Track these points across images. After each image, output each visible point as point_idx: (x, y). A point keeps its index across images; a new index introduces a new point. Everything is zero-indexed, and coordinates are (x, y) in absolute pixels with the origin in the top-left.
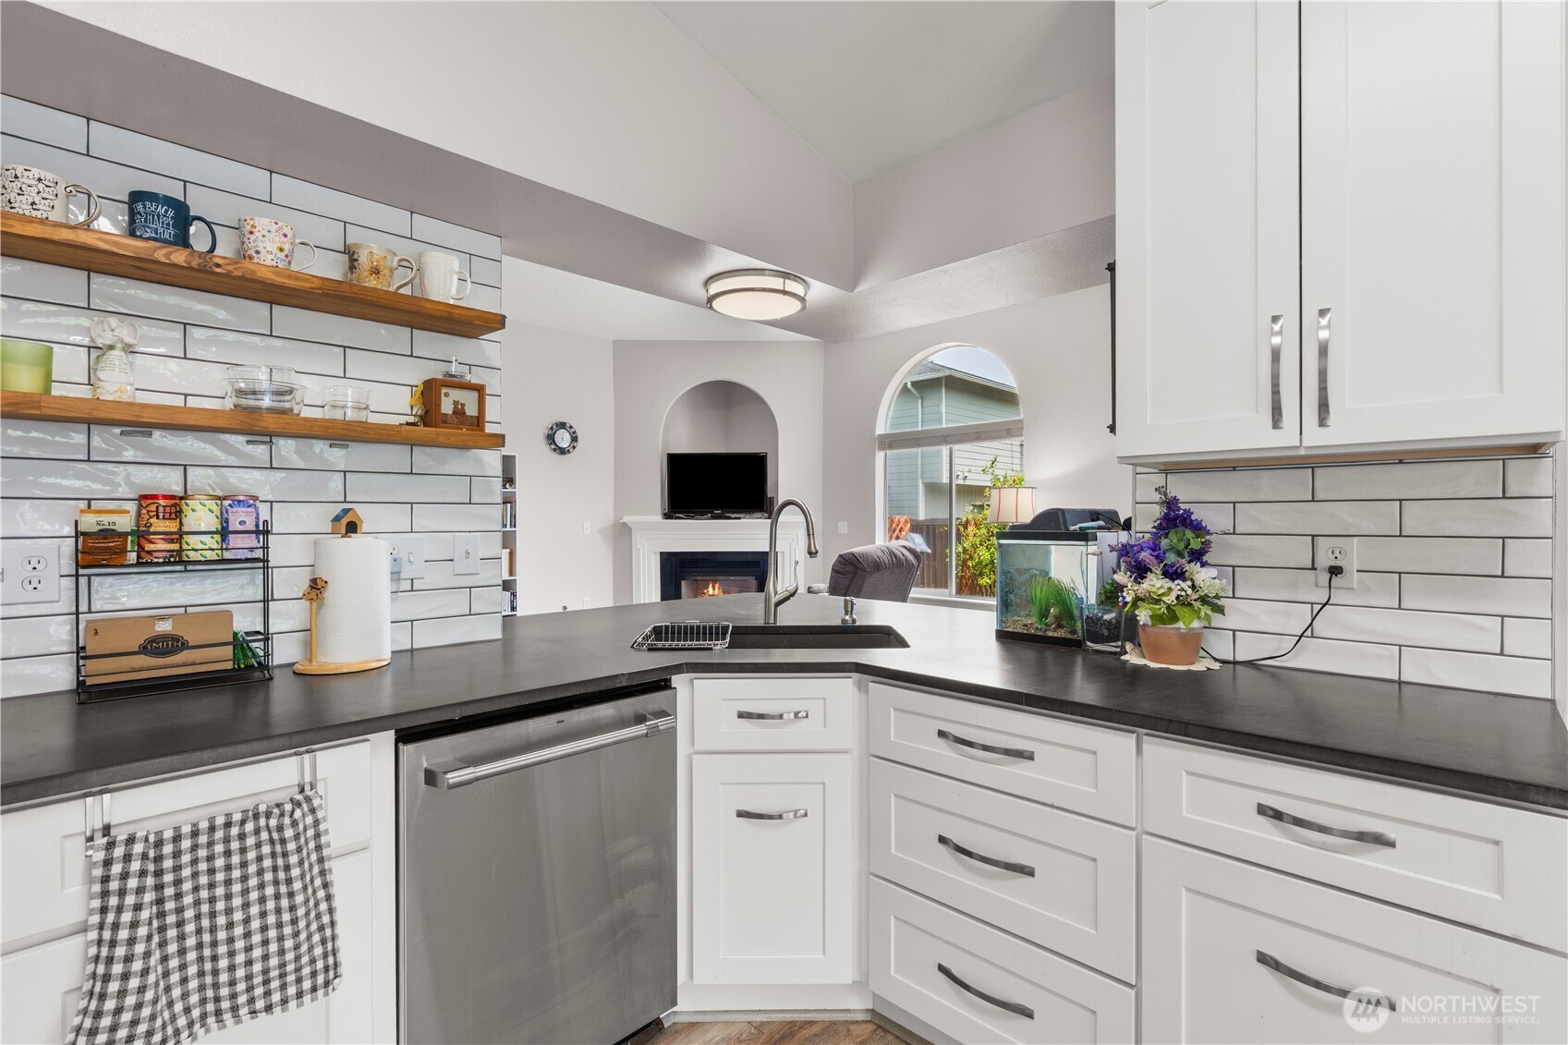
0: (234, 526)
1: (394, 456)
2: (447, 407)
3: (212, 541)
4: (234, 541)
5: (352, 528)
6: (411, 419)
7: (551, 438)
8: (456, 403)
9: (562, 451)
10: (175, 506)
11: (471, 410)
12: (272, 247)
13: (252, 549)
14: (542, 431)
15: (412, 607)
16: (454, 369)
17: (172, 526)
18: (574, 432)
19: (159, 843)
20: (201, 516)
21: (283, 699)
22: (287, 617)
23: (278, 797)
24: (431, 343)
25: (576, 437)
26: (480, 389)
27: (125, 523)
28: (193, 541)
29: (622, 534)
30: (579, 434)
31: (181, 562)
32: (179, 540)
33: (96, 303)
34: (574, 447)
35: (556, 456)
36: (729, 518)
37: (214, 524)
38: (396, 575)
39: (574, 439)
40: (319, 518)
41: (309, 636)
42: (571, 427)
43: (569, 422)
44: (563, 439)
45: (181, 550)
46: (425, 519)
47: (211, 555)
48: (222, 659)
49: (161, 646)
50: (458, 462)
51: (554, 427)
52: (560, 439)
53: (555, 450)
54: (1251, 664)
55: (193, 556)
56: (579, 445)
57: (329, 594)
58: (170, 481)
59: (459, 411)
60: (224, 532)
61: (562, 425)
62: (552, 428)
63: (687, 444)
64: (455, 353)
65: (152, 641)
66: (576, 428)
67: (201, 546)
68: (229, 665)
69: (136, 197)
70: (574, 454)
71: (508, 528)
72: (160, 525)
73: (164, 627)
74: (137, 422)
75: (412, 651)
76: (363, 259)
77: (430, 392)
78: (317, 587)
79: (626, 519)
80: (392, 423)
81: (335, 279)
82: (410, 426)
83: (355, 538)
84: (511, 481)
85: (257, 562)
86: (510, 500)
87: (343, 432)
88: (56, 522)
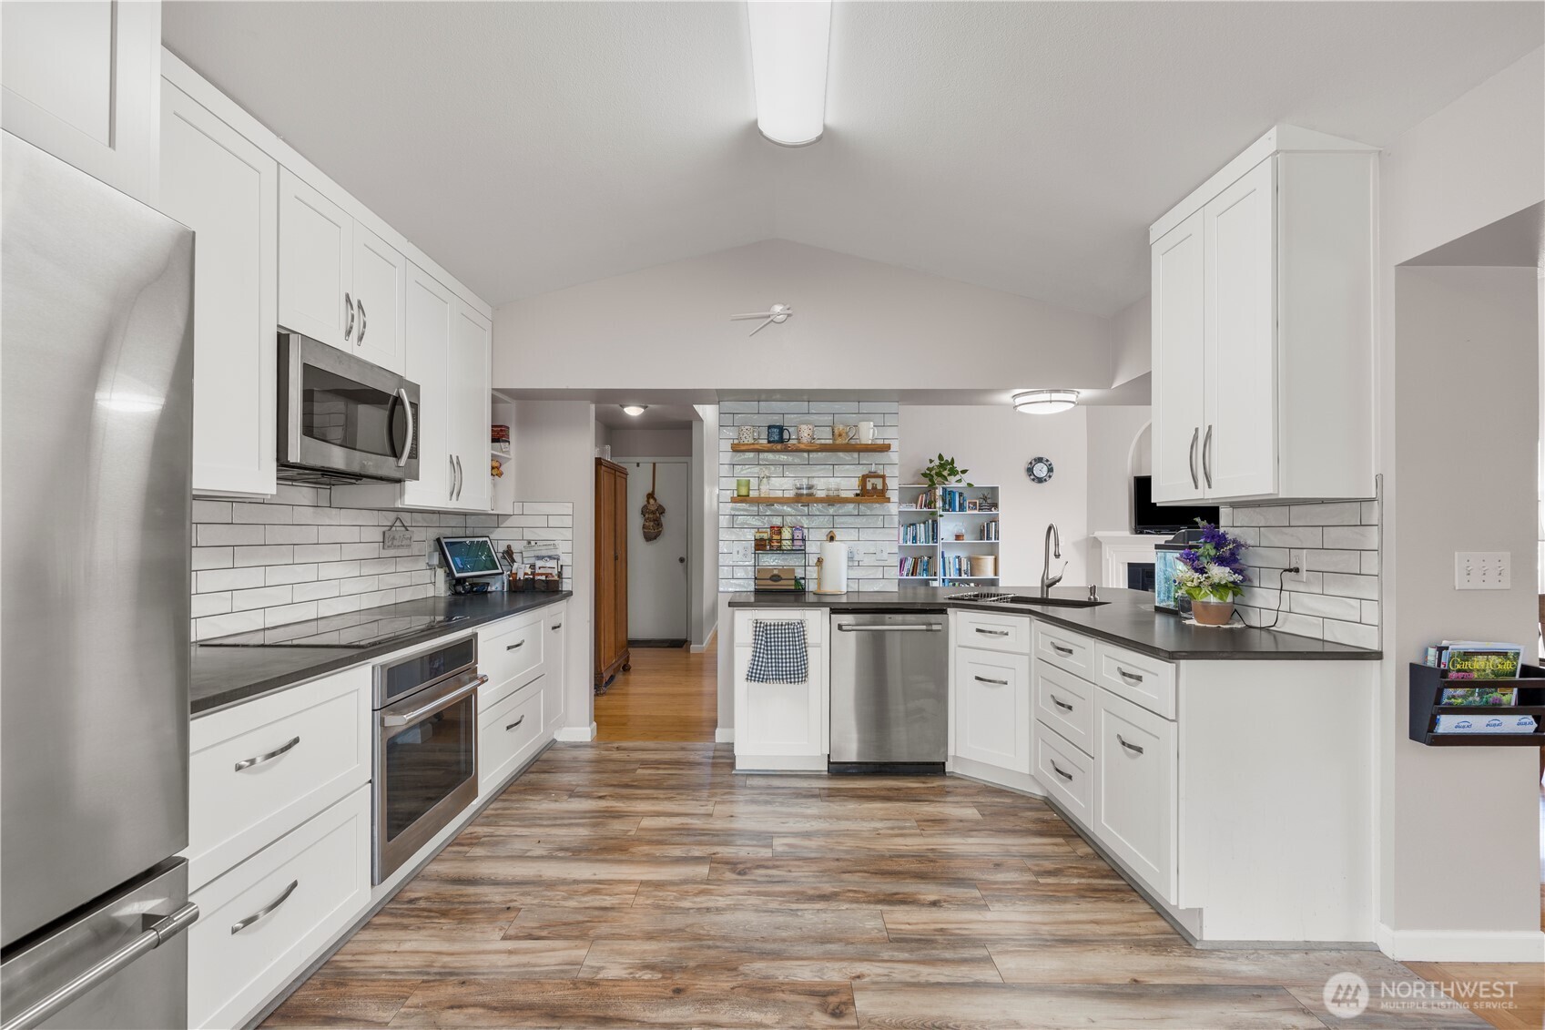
0: (796, 538)
1: (850, 507)
2: (869, 487)
3: (789, 543)
4: (796, 543)
5: (832, 539)
6: (858, 492)
7: (1030, 471)
8: (874, 484)
9: (1040, 480)
10: (778, 530)
11: (880, 487)
12: (806, 435)
13: (801, 546)
14: (1025, 465)
15: (856, 573)
16: (873, 468)
17: (778, 537)
18: (1050, 465)
20: (786, 534)
21: (811, 598)
22: (812, 572)
24: (866, 458)
25: (1052, 468)
26: (883, 477)
27: (765, 536)
28: (784, 542)
29: (1094, 545)
30: (1054, 466)
31: (781, 550)
32: (780, 542)
33: (761, 462)
34: (1050, 477)
35: (1035, 485)
37: (790, 537)
38: (851, 559)
39: (1050, 470)
40: (822, 534)
41: (819, 580)
42: (1047, 461)
43: (1046, 456)
44: (1041, 470)
45: (781, 546)
46: (865, 535)
47: (789, 548)
48: (791, 585)
49: (776, 578)
50: (877, 508)
51: (1033, 462)
52: (1038, 471)
53: (1033, 480)
55: (784, 548)
56: (1054, 475)
57: (824, 564)
58: (777, 521)
59: (874, 488)
60: (793, 540)
61: (1040, 460)
62: (1031, 463)
64: (872, 462)
65: (773, 576)
66: (1052, 461)
67: (786, 544)
68: (793, 588)
69: (770, 427)
70: (1050, 482)
71: (993, 541)
72: (775, 537)
73: (776, 572)
74: (770, 502)
75: (858, 592)
76: (836, 431)
77: (864, 479)
78: (820, 561)
79: (1098, 534)
80: (850, 495)
81: (831, 442)
82: (857, 495)
83: (834, 543)
84: (995, 505)
85: (803, 551)
86: (995, 520)
87: (832, 500)
88: (750, 535)
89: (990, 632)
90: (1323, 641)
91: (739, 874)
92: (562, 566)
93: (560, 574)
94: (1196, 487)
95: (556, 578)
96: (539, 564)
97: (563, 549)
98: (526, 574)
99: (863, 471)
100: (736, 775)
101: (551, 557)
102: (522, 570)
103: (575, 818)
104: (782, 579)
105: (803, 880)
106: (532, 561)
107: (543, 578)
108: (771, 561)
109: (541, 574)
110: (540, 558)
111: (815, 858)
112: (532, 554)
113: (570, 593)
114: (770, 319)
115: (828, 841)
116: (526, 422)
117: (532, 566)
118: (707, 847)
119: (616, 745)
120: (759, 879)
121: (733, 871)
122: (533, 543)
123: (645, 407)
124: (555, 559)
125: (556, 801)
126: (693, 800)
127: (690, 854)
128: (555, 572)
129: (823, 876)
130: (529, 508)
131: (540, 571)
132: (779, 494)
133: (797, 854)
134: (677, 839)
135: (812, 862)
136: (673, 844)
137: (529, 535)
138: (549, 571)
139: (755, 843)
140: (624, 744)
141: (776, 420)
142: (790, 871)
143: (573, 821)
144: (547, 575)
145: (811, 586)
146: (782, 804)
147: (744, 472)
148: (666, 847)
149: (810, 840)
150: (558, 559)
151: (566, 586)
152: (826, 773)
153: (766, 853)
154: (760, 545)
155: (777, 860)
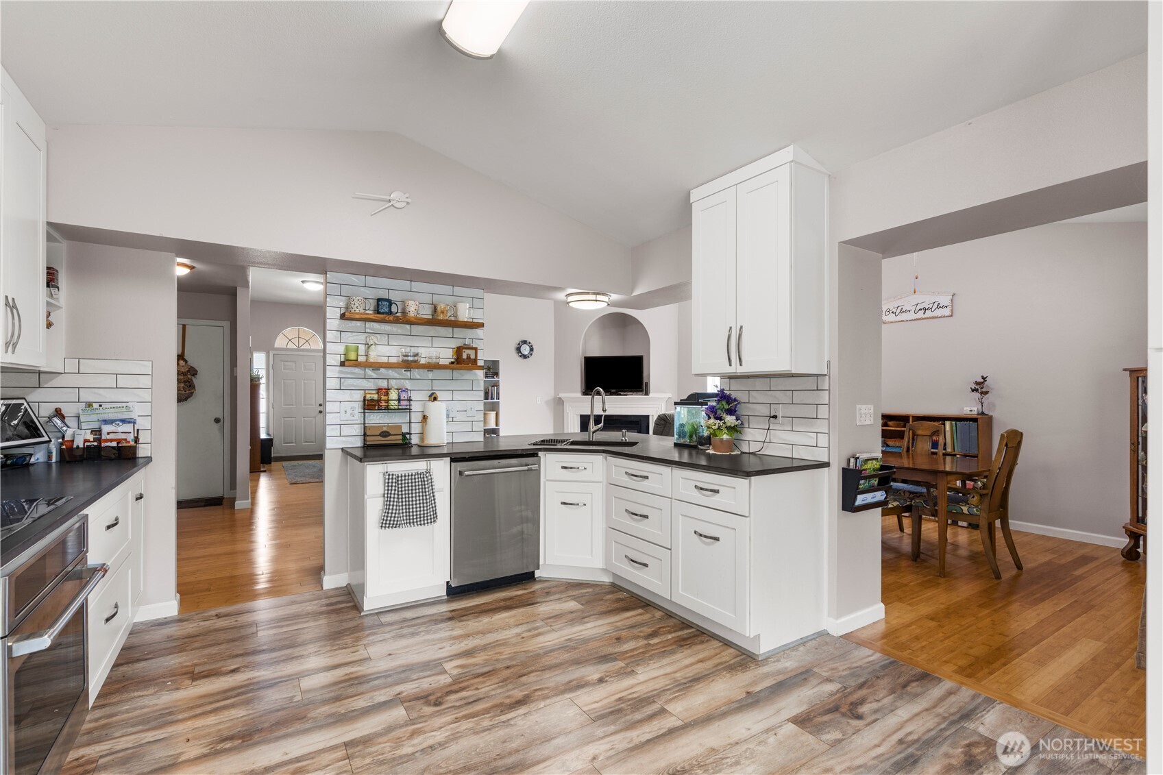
0: (402, 398)
1: (447, 374)
2: (464, 356)
3: (396, 403)
4: (402, 403)
5: (435, 399)
6: (453, 360)
7: (518, 349)
8: (467, 354)
9: (525, 357)
10: (387, 391)
11: (473, 357)
12: (412, 309)
13: (407, 406)
14: (514, 345)
15: (454, 427)
16: (467, 342)
17: (386, 398)
18: (532, 346)
19: (398, 477)
20: (393, 395)
21: (415, 451)
22: (416, 428)
24: (459, 332)
25: (533, 348)
26: (476, 349)
27: (376, 397)
28: (392, 403)
29: (559, 403)
30: (534, 346)
31: (388, 409)
32: (387, 403)
33: (368, 331)
34: (531, 354)
35: (521, 360)
36: (620, 395)
37: (397, 398)
38: (448, 416)
39: (532, 350)
40: (423, 396)
41: (422, 435)
42: (530, 343)
43: (529, 340)
44: (525, 350)
45: (388, 405)
46: (457, 396)
47: (396, 407)
48: (399, 439)
49: (385, 434)
50: (468, 375)
51: (521, 343)
52: (523, 350)
53: (521, 356)
54: (753, 454)
55: (392, 407)
56: (534, 353)
57: (428, 420)
58: (383, 384)
59: (468, 357)
60: (399, 400)
61: (525, 342)
62: (519, 344)
63: (596, 352)
64: (468, 336)
65: (382, 432)
66: (532, 343)
67: (393, 404)
68: (401, 442)
69: (379, 300)
70: (531, 358)
71: (495, 400)
72: (384, 398)
73: (385, 429)
74: (376, 366)
75: (453, 443)
76: (439, 309)
77: (459, 351)
78: (425, 418)
79: (561, 395)
80: (446, 362)
81: (430, 317)
82: (452, 363)
83: (436, 402)
84: (497, 374)
85: (408, 410)
86: (496, 385)
87: (432, 367)
88: (358, 396)
89: (571, 468)
90: (792, 458)
91: (436, 705)
92: (138, 430)
93: (136, 440)
94: (730, 365)
95: (132, 443)
96: (106, 429)
97: (137, 412)
98: (86, 441)
99: (459, 343)
100: (366, 615)
101: (124, 421)
102: (82, 438)
103: (218, 701)
104: (390, 435)
105: (493, 693)
106: (95, 426)
107: (114, 444)
108: (377, 419)
109: (111, 440)
110: (106, 422)
111: (490, 672)
112: (95, 417)
113: (149, 460)
114: (390, 204)
115: (489, 653)
116: (81, 268)
117: (97, 432)
118: (388, 689)
119: (213, 613)
120: (457, 704)
121: (428, 704)
122: (96, 406)
123: (192, 268)
124: (130, 422)
125: (178, 689)
126: (339, 649)
127: (376, 702)
128: (131, 437)
129: (507, 685)
130: (87, 366)
131: (108, 437)
132: (385, 360)
133: (473, 672)
134: (351, 691)
135: (489, 676)
136: (352, 697)
137: (87, 396)
138: (123, 436)
139: (429, 673)
140: (223, 610)
141: (384, 295)
142: (477, 689)
143: (222, 703)
144: (119, 441)
145: (415, 440)
146: (428, 632)
147: (350, 338)
148: (346, 701)
149: (475, 657)
150: (134, 423)
151: (142, 452)
152: (446, 597)
153: (444, 680)
154: (370, 405)
155: (460, 683)
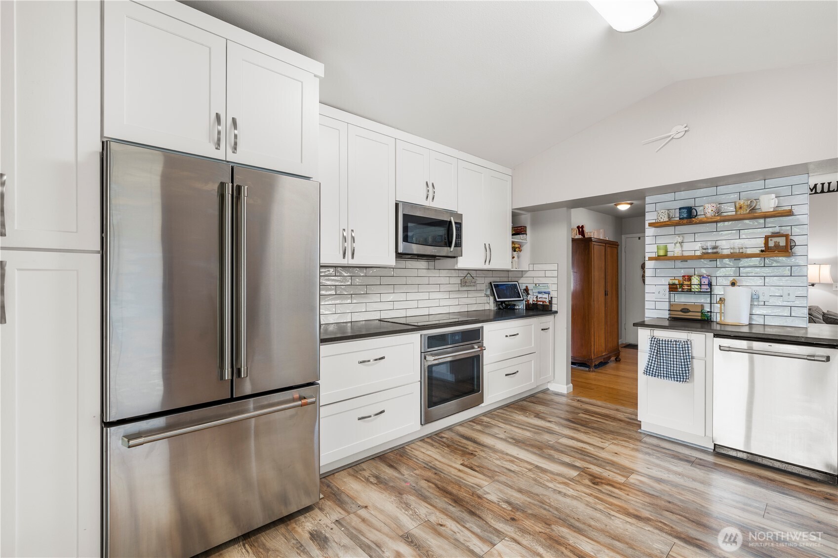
0: (703, 283)
1: (755, 261)
2: (772, 244)
3: (698, 287)
4: (703, 287)
5: (733, 284)
6: (764, 249)
8: (775, 242)
10: (689, 278)
11: (784, 244)
12: (710, 211)
13: (707, 289)
15: (758, 311)
17: (689, 283)
20: (695, 280)
22: (717, 308)
23: (683, 340)
26: (787, 236)
27: (677, 282)
28: (693, 286)
31: (691, 291)
32: (691, 286)
33: (677, 233)
37: (697, 282)
38: (756, 300)
41: (724, 314)
45: (691, 289)
46: (771, 281)
47: (697, 290)
48: (698, 316)
49: (685, 310)
55: (694, 290)
57: (726, 302)
58: (690, 272)
59: (779, 245)
60: (701, 285)
65: (683, 309)
67: (695, 288)
68: (700, 318)
69: (680, 209)
72: (686, 283)
73: (686, 306)
74: (684, 259)
76: (738, 205)
77: (767, 238)
78: (721, 300)
80: (757, 251)
81: (734, 213)
82: (762, 251)
83: (735, 288)
85: (710, 293)
87: (737, 256)
88: (666, 281)
91: (594, 483)
92: (551, 298)
93: (550, 302)
95: (548, 303)
96: (540, 296)
97: (552, 289)
98: (533, 301)
99: (768, 231)
100: (640, 433)
101: (545, 293)
102: (531, 299)
103: (529, 427)
104: (690, 311)
105: (632, 502)
106: (537, 294)
107: (541, 303)
108: (682, 299)
109: (541, 301)
110: (539, 293)
111: (653, 495)
112: (537, 291)
113: (556, 312)
114: (671, 137)
115: (673, 489)
116: (535, 223)
117: (537, 297)
118: (587, 463)
119: (579, 398)
120: (603, 491)
121: (591, 481)
122: (537, 285)
123: (631, 204)
124: (547, 293)
125: (527, 417)
126: (599, 438)
127: (573, 463)
128: (547, 300)
129: (649, 506)
130: (537, 267)
132: (692, 253)
133: (642, 488)
134: (573, 454)
135: (648, 496)
136: (568, 455)
137: (536, 281)
138: (544, 300)
139: (618, 472)
140: (584, 399)
141: (690, 203)
142: (628, 495)
143: (528, 428)
144: (543, 302)
145: (717, 318)
146: (658, 458)
147: (661, 241)
148: (563, 455)
149: (659, 484)
150: (549, 294)
151: (554, 308)
152: (712, 451)
153: (621, 479)
154: (673, 288)
155: (624, 486)
